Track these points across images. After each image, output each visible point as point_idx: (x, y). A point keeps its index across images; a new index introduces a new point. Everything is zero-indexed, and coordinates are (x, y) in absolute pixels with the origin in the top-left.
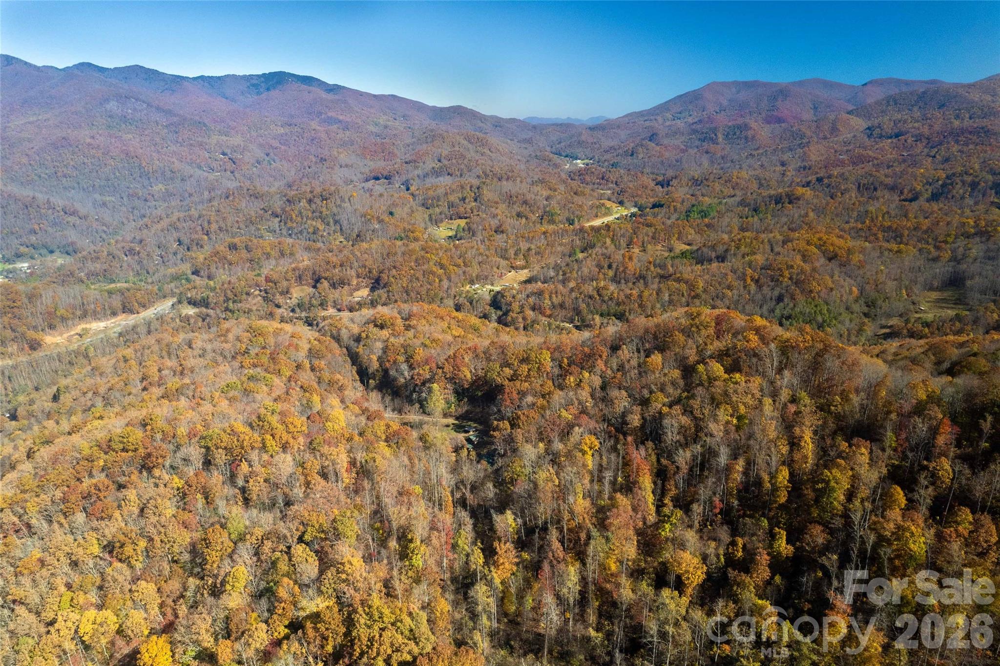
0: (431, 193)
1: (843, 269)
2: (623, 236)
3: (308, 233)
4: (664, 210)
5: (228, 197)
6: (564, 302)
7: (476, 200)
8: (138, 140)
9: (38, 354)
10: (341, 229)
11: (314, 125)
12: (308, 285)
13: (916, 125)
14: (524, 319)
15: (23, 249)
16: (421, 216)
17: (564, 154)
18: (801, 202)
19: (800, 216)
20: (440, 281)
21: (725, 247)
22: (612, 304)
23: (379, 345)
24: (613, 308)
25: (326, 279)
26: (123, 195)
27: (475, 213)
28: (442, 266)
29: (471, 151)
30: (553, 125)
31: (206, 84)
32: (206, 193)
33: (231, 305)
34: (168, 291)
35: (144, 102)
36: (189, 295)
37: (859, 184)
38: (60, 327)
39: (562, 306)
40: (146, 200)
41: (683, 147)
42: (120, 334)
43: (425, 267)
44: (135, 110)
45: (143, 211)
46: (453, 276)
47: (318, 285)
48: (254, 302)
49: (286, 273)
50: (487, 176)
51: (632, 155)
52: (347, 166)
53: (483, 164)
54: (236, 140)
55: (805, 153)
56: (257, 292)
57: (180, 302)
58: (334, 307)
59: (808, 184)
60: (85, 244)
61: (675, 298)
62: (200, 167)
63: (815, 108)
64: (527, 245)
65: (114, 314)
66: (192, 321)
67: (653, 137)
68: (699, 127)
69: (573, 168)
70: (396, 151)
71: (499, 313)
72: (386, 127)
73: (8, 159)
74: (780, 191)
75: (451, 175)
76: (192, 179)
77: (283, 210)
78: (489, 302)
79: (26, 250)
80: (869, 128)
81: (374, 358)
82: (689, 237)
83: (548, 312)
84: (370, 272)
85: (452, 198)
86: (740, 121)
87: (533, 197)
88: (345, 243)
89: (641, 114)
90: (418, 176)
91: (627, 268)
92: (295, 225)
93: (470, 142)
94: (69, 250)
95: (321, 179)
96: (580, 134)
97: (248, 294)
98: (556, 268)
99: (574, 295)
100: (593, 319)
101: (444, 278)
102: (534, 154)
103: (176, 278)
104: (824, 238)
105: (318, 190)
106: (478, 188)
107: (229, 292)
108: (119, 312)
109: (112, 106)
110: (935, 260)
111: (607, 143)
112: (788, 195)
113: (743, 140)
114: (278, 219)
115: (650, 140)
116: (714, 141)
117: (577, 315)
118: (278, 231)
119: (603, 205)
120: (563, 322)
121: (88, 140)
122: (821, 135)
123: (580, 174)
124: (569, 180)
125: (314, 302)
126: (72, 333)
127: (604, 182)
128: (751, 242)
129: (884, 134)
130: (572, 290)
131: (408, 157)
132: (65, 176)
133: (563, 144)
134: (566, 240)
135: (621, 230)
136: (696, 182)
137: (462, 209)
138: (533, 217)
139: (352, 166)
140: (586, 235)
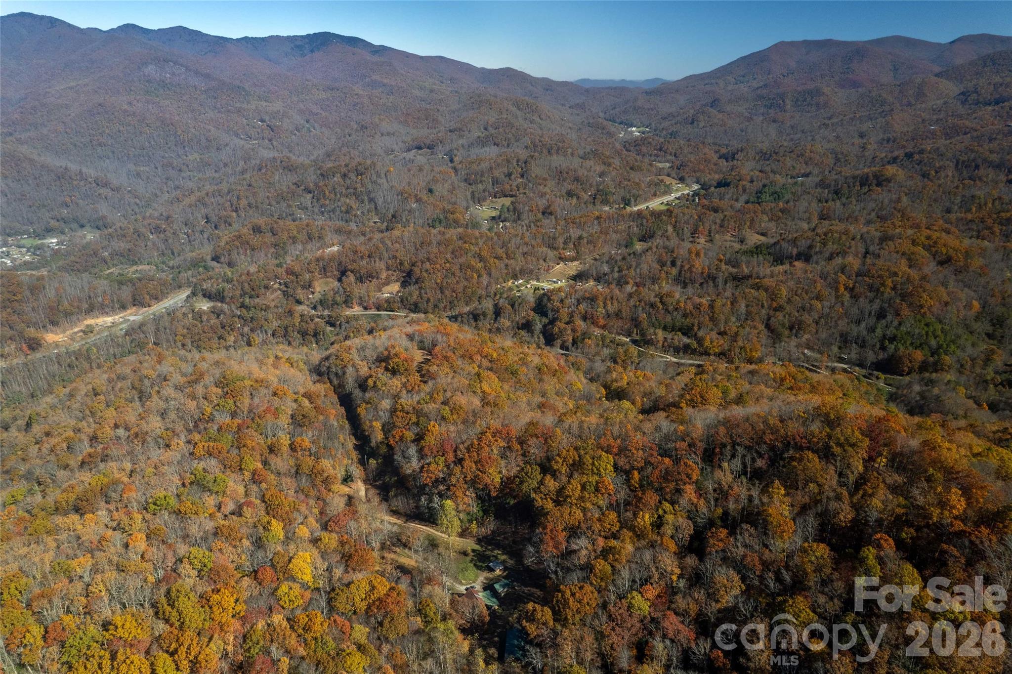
0: (474, 166)
1: (960, 277)
2: (687, 222)
3: (341, 212)
4: (731, 190)
5: (260, 170)
6: (620, 311)
7: (522, 176)
8: (175, 106)
9: (36, 355)
10: (376, 208)
11: (358, 89)
12: (333, 277)
14: (574, 330)
15: (53, 223)
16: (462, 196)
17: (618, 121)
18: (892, 184)
19: (891, 201)
20: (479, 276)
21: (809, 242)
22: (678, 316)
23: (387, 404)
24: (679, 320)
25: (352, 272)
26: (157, 165)
27: (522, 191)
28: (481, 259)
29: (520, 119)
30: (607, 88)
31: (249, 46)
33: (247, 300)
34: (185, 281)
35: (182, 65)
36: (205, 287)
37: (958, 161)
38: (63, 323)
39: (618, 315)
40: (180, 170)
41: (746, 114)
42: (127, 332)
43: (462, 260)
44: (174, 74)
45: (177, 182)
46: (493, 270)
47: (344, 278)
48: (272, 297)
49: (310, 263)
50: (535, 147)
51: (692, 123)
52: (388, 134)
53: (531, 134)
54: (277, 106)
55: (887, 123)
56: (277, 286)
57: (194, 294)
58: (360, 304)
59: (895, 161)
60: (116, 218)
61: (754, 309)
62: (237, 135)
63: (896, 70)
64: (578, 233)
65: (123, 307)
66: (205, 318)
67: (714, 103)
68: (764, 92)
69: (628, 137)
70: (440, 118)
71: (545, 320)
72: (432, 91)
73: (46, 126)
74: (866, 170)
75: (498, 145)
76: (228, 148)
77: (316, 185)
78: (533, 305)
79: (57, 224)
80: (963, 93)
81: (379, 424)
82: (763, 225)
83: (602, 322)
84: (401, 264)
85: (497, 173)
86: (811, 86)
87: (586, 173)
88: (379, 224)
89: (702, 77)
90: (463, 146)
91: (693, 266)
92: (327, 202)
93: (519, 108)
94: (100, 224)
95: (360, 148)
96: (636, 99)
97: (267, 287)
98: (611, 261)
99: (632, 302)
100: (655, 334)
101: (484, 272)
102: (586, 121)
103: (195, 264)
104: (934, 237)
105: (355, 162)
106: (526, 162)
107: (246, 285)
108: (129, 305)
109: (151, 70)
111: (665, 109)
112: (876, 176)
113: (814, 108)
114: (311, 195)
115: (711, 107)
116: (782, 109)
117: (636, 326)
118: (310, 208)
119: (662, 181)
120: (619, 334)
121: (126, 107)
122: (905, 102)
123: (636, 145)
124: (625, 152)
125: (338, 299)
126: (76, 330)
127: (662, 153)
128: (840, 238)
129: (981, 100)
130: (630, 295)
131: (453, 125)
132: (100, 145)
133: (617, 110)
134: (622, 227)
135: (686, 218)
136: (765, 156)
137: (507, 187)
138: (585, 197)
139: (393, 134)
140: (645, 221)
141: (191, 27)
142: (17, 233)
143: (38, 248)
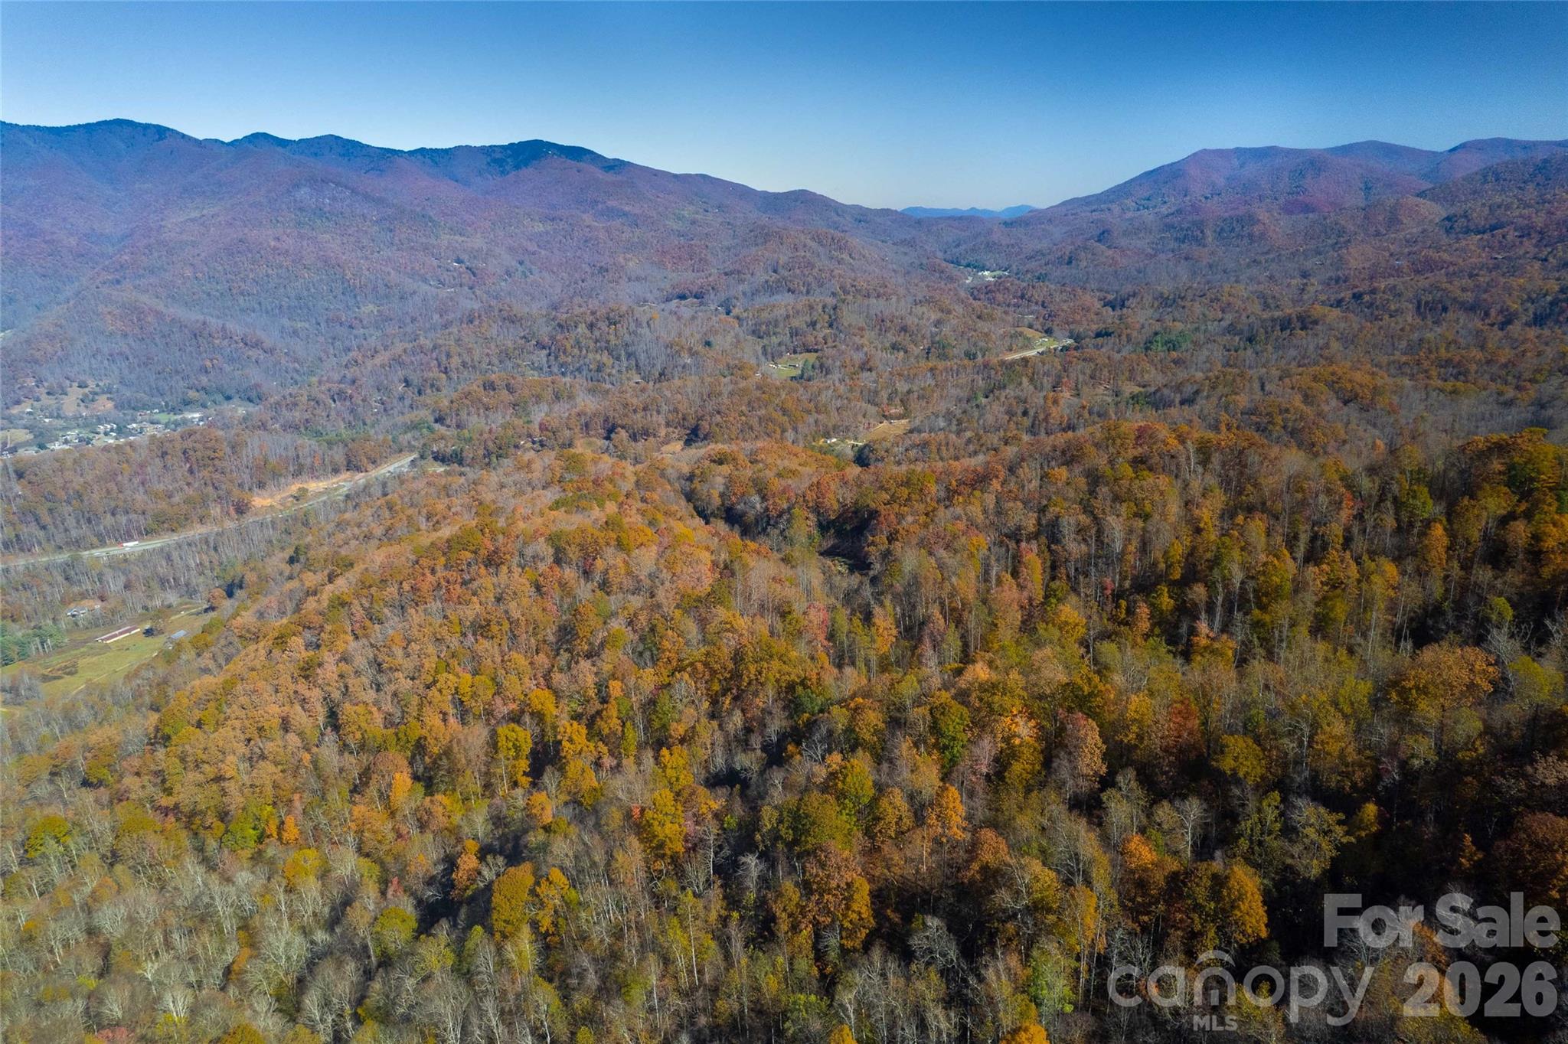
0: (765, 315)
1: (1364, 415)
2: (1047, 374)
3: (590, 370)
4: (1112, 340)
5: (471, 322)
7: (831, 326)
8: (338, 241)
9: (249, 519)
10: (637, 365)
11: (588, 219)
12: (598, 435)
13: (1526, 212)
15: (192, 394)
16: (750, 351)
17: (964, 262)
18: (1319, 327)
19: (1318, 347)
20: (782, 431)
21: (1196, 387)
23: (720, 480)
25: (623, 427)
26: (320, 319)
27: (830, 344)
28: (785, 412)
29: (823, 257)
30: (948, 218)
31: (427, 160)
32: (436, 317)
33: (494, 461)
34: (405, 444)
35: (346, 187)
36: (435, 449)
37: (1419, 303)
38: (271, 486)
40: (351, 327)
41: (1150, 251)
42: (348, 497)
43: (761, 413)
44: (334, 199)
45: (347, 343)
46: (800, 425)
47: (613, 436)
49: (568, 418)
50: (846, 292)
51: (1069, 263)
52: (638, 279)
53: (840, 276)
54: (478, 242)
55: (1341, 258)
56: (529, 445)
57: (422, 457)
59: (1339, 303)
60: (272, 387)
62: (425, 281)
63: (1368, 188)
64: (906, 388)
65: (336, 471)
67: (1103, 236)
68: (1175, 220)
69: (977, 283)
70: (709, 257)
72: (693, 222)
73: (166, 270)
74: (1291, 311)
75: (794, 292)
76: (416, 297)
77: (553, 338)
78: (851, 458)
79: (196, 395)
80: (1448, 219)
81: (715, 494)
82: (1146, 376)
84: (684, 419)
85: (796, 323)
86: (1242, 210)
87: (916, 321)
88: (643, 383)
89: (1086, 201)
90: (744, 294)
91: (1050, 415)
92: (570, 359)
93: (820, 243)
94: (252, 396)
95: (601, 298)
96: (990, 232)
98: (949, 415)
101: (789, 427)
102: (917, 262)
103: (414, 426)
105: (602, 312)
106: (835, 308)
107: (490, 444)
108: (343, 468)
109: (303, 193)
110: (1509, 404)
111: (1031, 245)
112: (1300, 317)
113: (1246, 241)
114: (545, 352)
115: (1099, 241)
116: (1200, 242)
118: (545, 369)
119: (1021, 333)
121: (273, 243)
122: (1372, 230)
123: (988, 292)
124: (971, 300)
126: (286, 494)
127: (1024, 302)
128: (1234, 380)
129: (1472, 227)
130: (969, 441)
131: (729, 266)
132: (242, 294)
133: (963, 247)
134: (963, 379)
135: (1046, 367)
136: (1165, 302)
137: (810, 339)
138: (916, 350)
139: (645, 279)
140: (993, 372)
141: (345, 137)
142: (145, 407)
143: (177, 424)
